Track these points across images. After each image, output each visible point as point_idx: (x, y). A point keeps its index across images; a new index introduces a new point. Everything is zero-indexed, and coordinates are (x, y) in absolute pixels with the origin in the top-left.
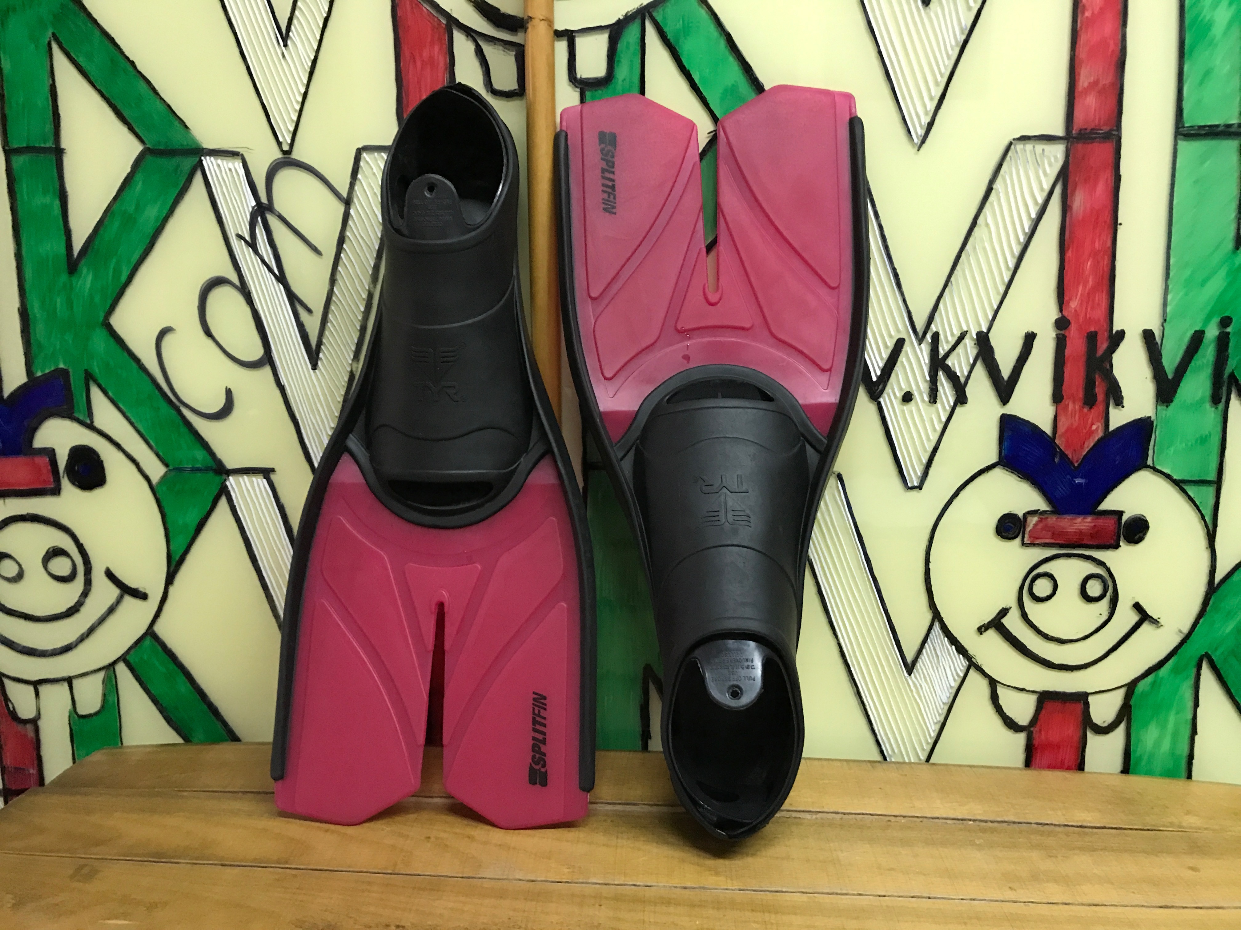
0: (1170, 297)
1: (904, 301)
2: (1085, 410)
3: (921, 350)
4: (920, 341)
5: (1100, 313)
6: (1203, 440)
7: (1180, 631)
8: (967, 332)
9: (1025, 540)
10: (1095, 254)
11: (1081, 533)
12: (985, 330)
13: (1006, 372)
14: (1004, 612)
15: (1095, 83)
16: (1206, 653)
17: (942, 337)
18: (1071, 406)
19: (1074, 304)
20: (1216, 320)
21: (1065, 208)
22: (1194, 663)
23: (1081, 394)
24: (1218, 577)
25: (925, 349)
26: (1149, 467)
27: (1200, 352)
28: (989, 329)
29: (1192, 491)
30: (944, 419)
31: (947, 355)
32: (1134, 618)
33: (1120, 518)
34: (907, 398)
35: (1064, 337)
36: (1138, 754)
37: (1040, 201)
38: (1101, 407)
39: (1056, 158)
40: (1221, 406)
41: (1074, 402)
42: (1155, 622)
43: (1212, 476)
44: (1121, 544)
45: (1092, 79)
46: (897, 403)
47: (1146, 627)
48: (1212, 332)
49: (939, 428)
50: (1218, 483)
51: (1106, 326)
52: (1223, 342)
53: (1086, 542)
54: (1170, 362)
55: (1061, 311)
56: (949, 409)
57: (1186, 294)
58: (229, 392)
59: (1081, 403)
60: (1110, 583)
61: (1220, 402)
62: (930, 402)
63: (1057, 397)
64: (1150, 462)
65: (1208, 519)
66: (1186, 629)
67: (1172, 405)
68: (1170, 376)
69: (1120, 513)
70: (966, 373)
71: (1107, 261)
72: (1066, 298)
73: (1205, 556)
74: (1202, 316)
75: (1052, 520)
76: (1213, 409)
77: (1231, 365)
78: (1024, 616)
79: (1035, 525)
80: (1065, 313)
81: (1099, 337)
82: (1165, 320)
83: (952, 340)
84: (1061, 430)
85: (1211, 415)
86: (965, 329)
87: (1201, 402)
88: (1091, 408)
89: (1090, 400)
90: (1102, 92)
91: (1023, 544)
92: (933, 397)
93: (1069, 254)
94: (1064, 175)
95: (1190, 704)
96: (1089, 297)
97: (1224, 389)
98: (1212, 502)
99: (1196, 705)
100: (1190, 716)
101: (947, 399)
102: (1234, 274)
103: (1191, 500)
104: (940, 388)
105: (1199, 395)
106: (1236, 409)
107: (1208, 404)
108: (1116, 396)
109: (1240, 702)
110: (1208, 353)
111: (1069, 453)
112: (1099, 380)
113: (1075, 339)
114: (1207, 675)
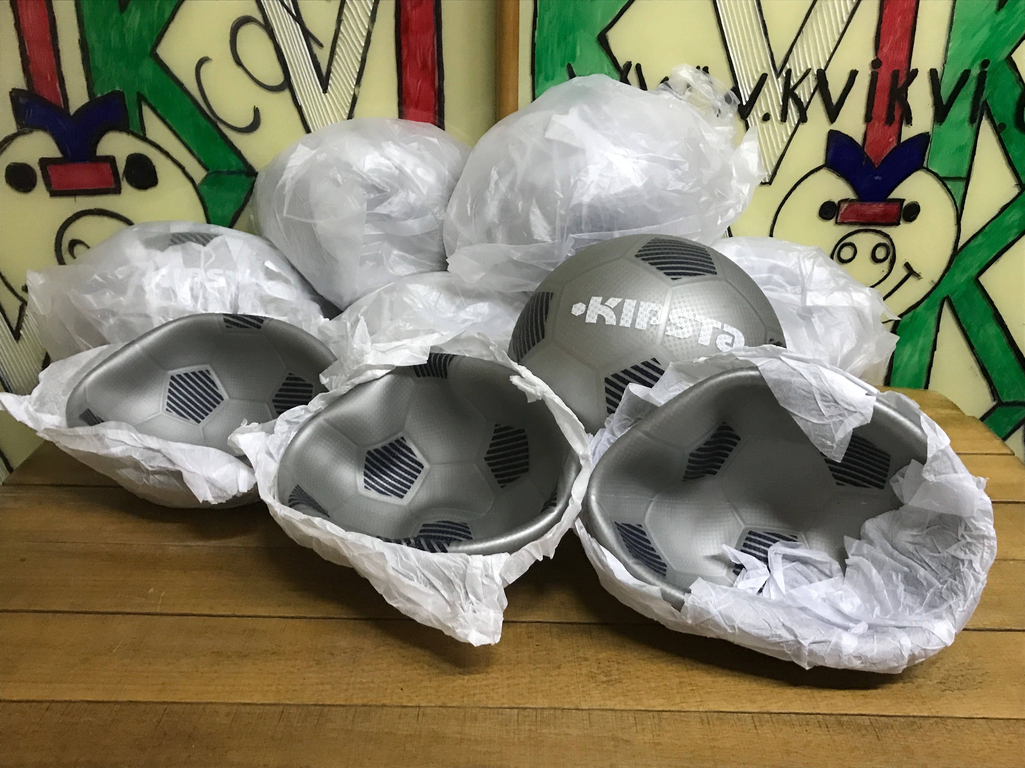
0: (950, 45)
1: (769, 45)
2: (886, 127)
3: (778, 82)
4: (778, 75)
5: (903, 56)
6: (961, 149)
7: (932, 281)
8: (810, 69)
9: (838, 220)
10: (903, 12)
11: (875, 215)
12: (823, 68)
13: (835, 99)
16: (948, 296)
17: (793, 73)
18: (877, 124)
19: (885, 50)
20: (979, 63)
22: (939, 303)
23: (884, 116)
24: (961, 244)
25: (781, 82)
26: (924, 168)
27: (966, 85)
28: (826, 67)
29: (950, 185)
30: (790, 134)
32: (905, 273)
33: (902, 204)
34: (766, 117)
35: (877, 74)
38: (896, 125)
40: (975, 125)
41: (879, 122)
42: (918, 276)
43: (964, 175)
44: (901, 222)
46: (758, 121)
47: (911, 279)
48: (975, 71)
49: (786, 140)
50: (967, 179)
51: (905, 66)
52: (982, 78)
53: (878, 221)
54: (945, 92)
55: (876, 54)
56: (794, 126)
57: (962, 42)
58: (256, 111)
59: (883, 123)
60: (891, 249)
61: (975, 122)
62: (781, 121)
63: (868, 118)
64: (925, 165)
65: (958, 204)
66: (936, 280)
67: (944, 123)
68: (944, 102)
69: (903, 200)
70: (808, 100)
71: (911, 17)
72: (881, 45)
73: (953, 229)
74: (969, 60)
75: (858, 205)
76: (970, 127)
77: (985, 95)
79: (846, 209)
80: (879, 56)
81: (901, 74)
82: (945, 62)
83: (799, 75)
84: (869, 141)
85: (968, 131)
86: (809, 67)
87: (963, 122)
88: (890, 125)
89: (889, 120)
91: (836, 223)
92: (784, 117)
93: (886, 11)
95: (934, 330)
96: (895, 45)
97: (979, 112)
98: (961, 192)
99: (938, 330)
100: (932, 338)
101: (793, 119)
102: (994, 29)
103: (949, 191)
104: (789, 111)
105: (963, 116)
106: (986, 126)
107: (967, 124)
108: (907, 117)
109: (965, 328)
110: (971, 86)
111: (872, 157)
112: (897, 105)
113: (884, 75)
114: (946, 311)
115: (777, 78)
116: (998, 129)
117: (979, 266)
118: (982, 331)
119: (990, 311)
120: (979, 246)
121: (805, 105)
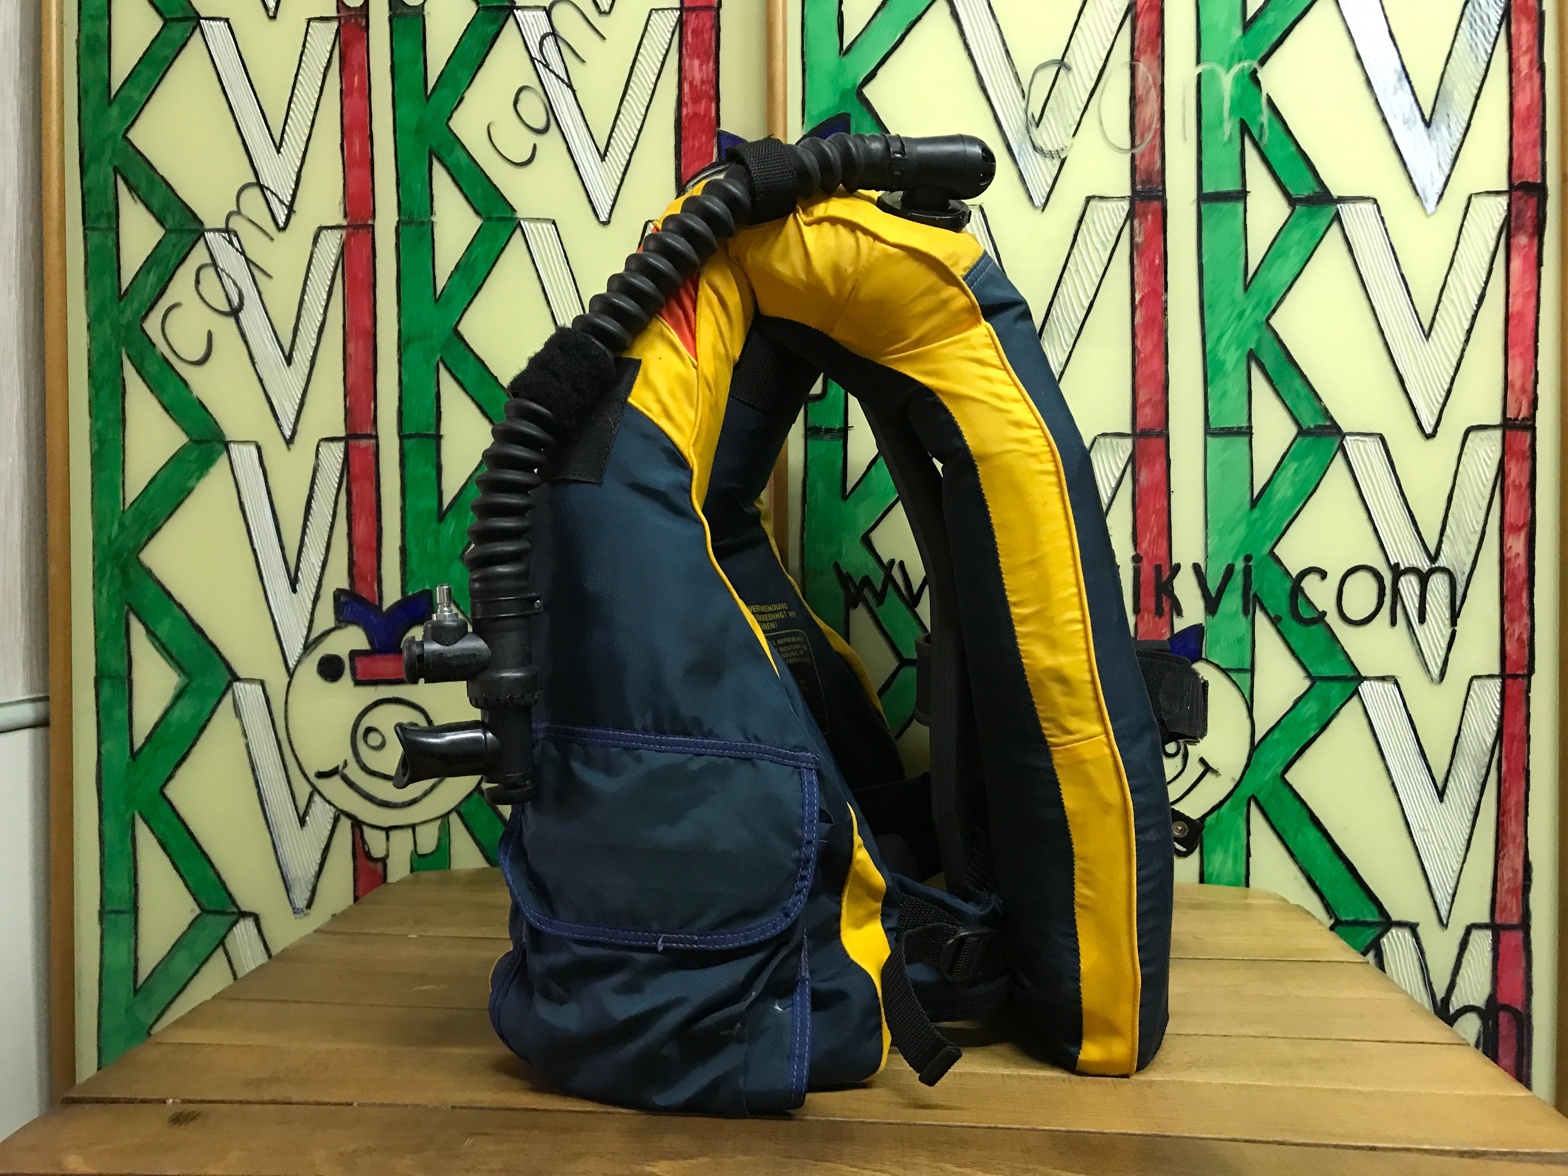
0: (1209, 541)
2: (1157, 619)
5: (1163, 552)
6: (1240, 640)
7: (1233, 779)
10: (1156, 512)
15: (1150, 399)
16: (1253, 795)
18: (1146, 614)
19: (1144, 546)
20: (1241, 557)
21: (1135, 481)
22: (1245, 802)
23: (1153, 608)
24: (1257, 738)
26: (1203, 659)
27: (1233, 577)
29: (1234, 676)
32: (1201, 769)
35: (1139, 568)
36: (1210, 871)
37: (1118, 475)
38: (1167, 616)
39: (1127, 448)
40: (1250, 616)
41: (1148, 613)
42: (1215, 772)
43: (1247, 666)
45: (1147, 398)
47: (1209, 776)
48: (1240, 565)
50: (1252, 671)
51: (1167, 561)
52: (1247, 571)
54: (1213, 585)
55: (1136, 550)
57: (1221, 539)
59: (1153, 615)
61: (1249, 613)
63: (1136, 610)
64: (1204, 656)
65: (1247, 696)
66: (1237, 777)
67: (1217, 615)
68: (1213, 595)
71: (1165, 517)
72: (1139, 541)
73: (1247, 723)
74: (1232, 554)
76: (1244, 618)
77: (1254, 588)
80: (1139, 552)
81: (1163, 569)
84: (1140, 632)
85: (1244, 622)
87: (1236, 612)
88: (1160, 617)
89: (1159, 612)
90: (1154, 406)
93: (1139, 511)
94: (1132, 458)
95: (1244, 833)
96: (1154, 541)
97: (1251, 604)
98: (1249, 684)
99: (1249, 834)
100: (1245, 844)
102: (1251, 525)
103: (1234, 683)
105: (1234, 609)
106: (1260, 618)
107: (1241, 615)
108: (1177, 609)
109: (1280, 832)
110: (1238, 580)
112: (1164, 598)
113: (1147, 569)
114: (1255, 812)
116: (1275, 621)
117: (1282, 763)
118: (1299, 837)
119: (1305, 814)
120: (1277, 741)
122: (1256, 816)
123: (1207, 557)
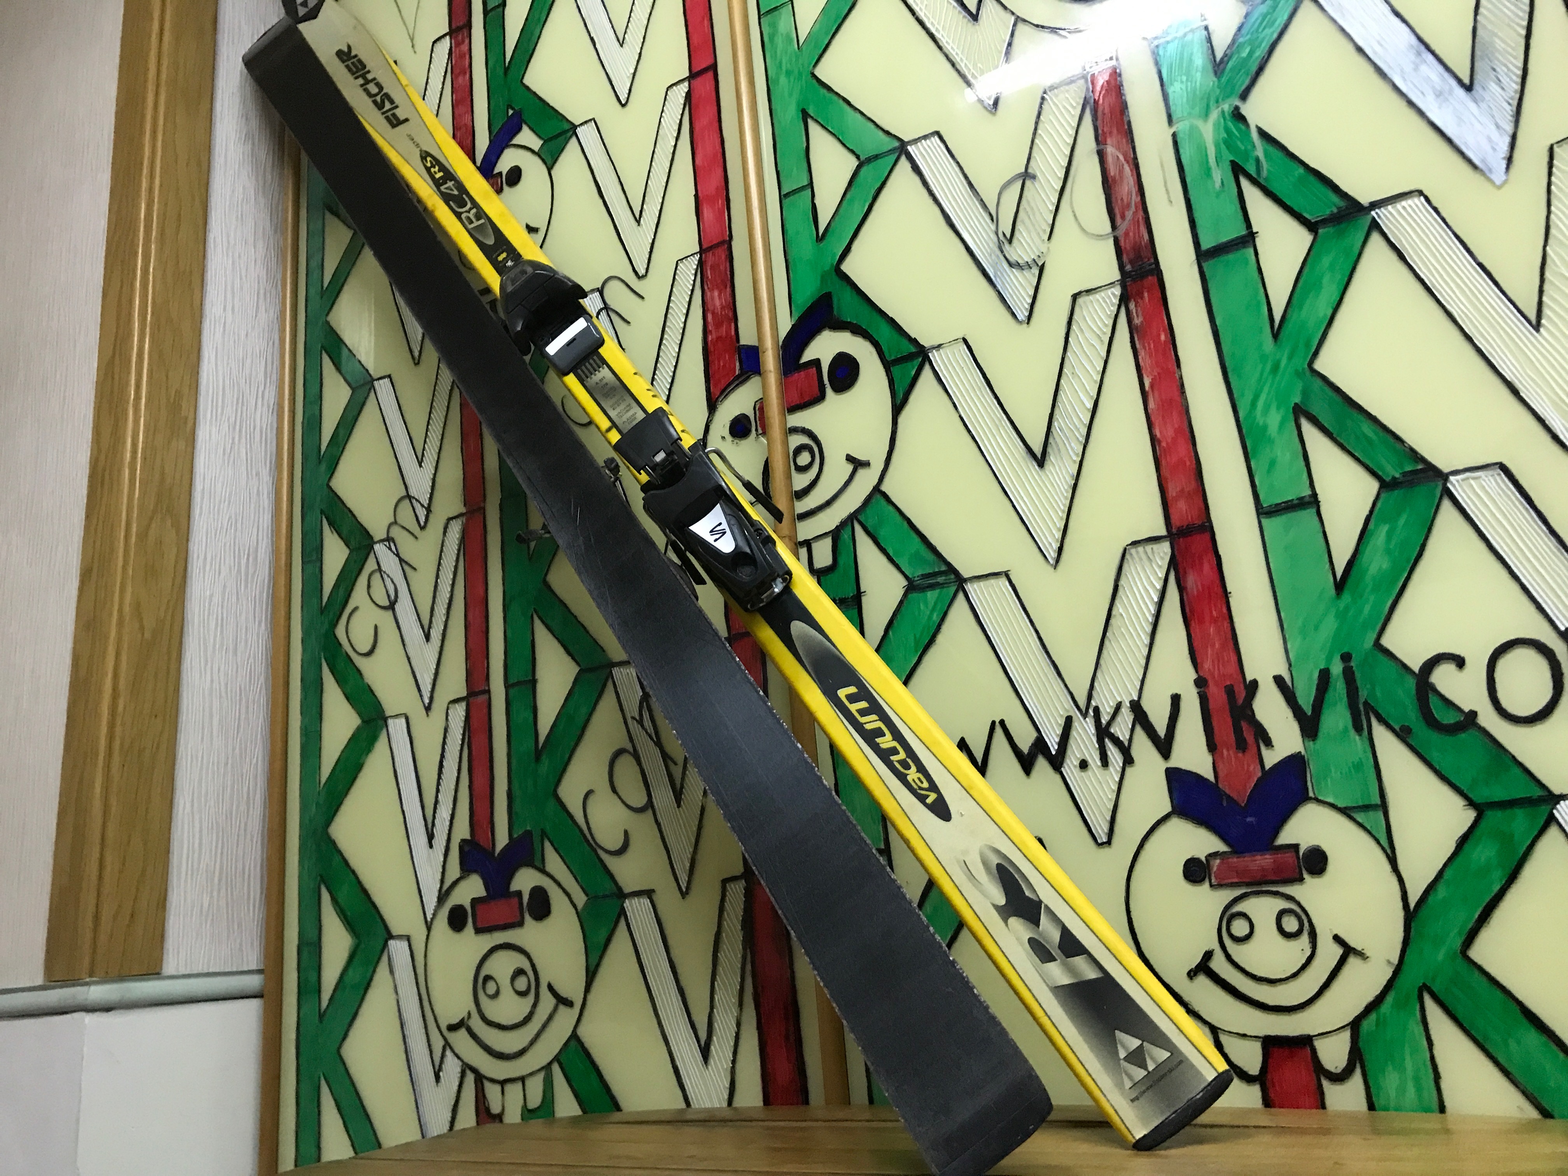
0: (1289, 645)
1: (1066, 686)
2: (1240, 755)
3: (1086, 722)
4: (1085, 715)
5: (1232, 668)
6: (1358, 766)
7: (1390, 962)
8: (1120, 702)
9: (1213, 881)
10: (1214, 623)
11: (1263, 870)
12: (1136, 698)
13: (1161, 731)
14: (1208, 955)
15: (1182, 491)
16: (1424, 984)
17: (1101, 709)
18: (1225, 752)
19: (1207, 665)
20: (1337, 657)
21: (1181, 588)
22: (1414, 995)
23: (1232, 741)
24: (1413, 901)
25: (1090, 721)
26: (1311, 798)
27: (1332, 686)
28: (1140, 697)
29: (1360, 817)
30: (1117, 779)
31: (1109, 724)
32: (1339, 951)
33: (1297, 851)
34: (1084, 765)
35: (1205, 693)
36: (1382, 1104)
37: (1159, 586)
38: (1252, 749)
39: (1164, 554)
40: (1365, 732)
41: (1228, 750)
42: (1360, 954)
43: (1375, 801)
44: (1306, 875)
45: (1179, 490)
46: (1076, 771)
47: (1352, 959)
48: (1337, 669)
49: (1115, 787)
50: (1384, 807)
51: (1239, 678)
52: (1349, 675)
54: (1306, 701)
55: (1197, 672)
56: (1119, 769)
57: (1304, 641)
58: (626, 833)
59: (1233, 750)
60: (1304, 917)
61: (1362, 728)
62: (1103, 766)
63: (1212, 746)
64: (1311, 794)
65: (1384, 842)
66: (1395, 959)
67: (1319, 738)
68: (1309, 713)
69: (1296, 847)
70: (1128, 737)
71: (1227, 625)
72: (1199, 661)
73: (1393, 880)
74: (1324, 655)
75: (1234, 860)
76: (1357, 738)
77: (1363, 694)
78: (1228, 957)
79: (1219, 866)
80: (1201, 673)
81: (1236, 689)
83: (1111, 711)
84: (1221, 774)
85: (1358, 743)
86: (1119, 700)
87: (1345, 731)
88: (1244, 752)
89: (1241, 745)
90: (1188, 498)
91: (1211, 886)
92: (1105, 761)
93: (1192, 623)
94: (1173, 564)
95: (1424, 1043)
96: (1218, 658)
97: (1363, 718)
98: (1383, 826)
99: (1430, 1043)
100: (1427, 1056)
101: (1117, 762)
102: (1342, 616)
103: (1361, 825)
104: (1109, 753)
105: (1341, 726)
106: (1381, 734)
107: (1352, 733)
108: (1264, 738)
109: (1480, 1039)
110: (1339, 687)
111: (1234, 795)
112: (1245, 726)
113: (1216, 693)
114: (1431, 1006)
115: (1085, 719)
116: (1403, 734)
117: (1460, 935)
118: (1512, 1044)
120: (1444, 902)
121: (1126, 744)
122: (1434, 1013)
123: (1290, 665)
